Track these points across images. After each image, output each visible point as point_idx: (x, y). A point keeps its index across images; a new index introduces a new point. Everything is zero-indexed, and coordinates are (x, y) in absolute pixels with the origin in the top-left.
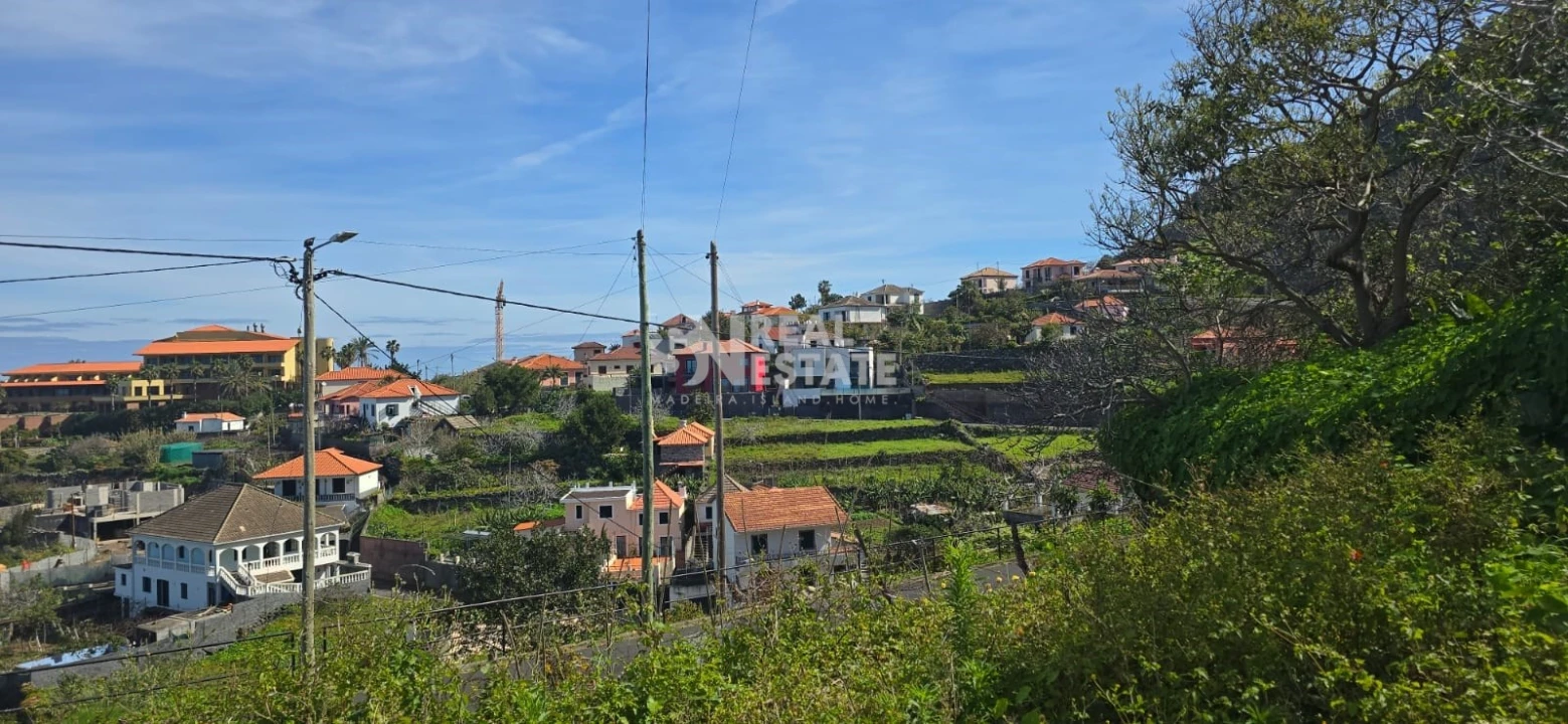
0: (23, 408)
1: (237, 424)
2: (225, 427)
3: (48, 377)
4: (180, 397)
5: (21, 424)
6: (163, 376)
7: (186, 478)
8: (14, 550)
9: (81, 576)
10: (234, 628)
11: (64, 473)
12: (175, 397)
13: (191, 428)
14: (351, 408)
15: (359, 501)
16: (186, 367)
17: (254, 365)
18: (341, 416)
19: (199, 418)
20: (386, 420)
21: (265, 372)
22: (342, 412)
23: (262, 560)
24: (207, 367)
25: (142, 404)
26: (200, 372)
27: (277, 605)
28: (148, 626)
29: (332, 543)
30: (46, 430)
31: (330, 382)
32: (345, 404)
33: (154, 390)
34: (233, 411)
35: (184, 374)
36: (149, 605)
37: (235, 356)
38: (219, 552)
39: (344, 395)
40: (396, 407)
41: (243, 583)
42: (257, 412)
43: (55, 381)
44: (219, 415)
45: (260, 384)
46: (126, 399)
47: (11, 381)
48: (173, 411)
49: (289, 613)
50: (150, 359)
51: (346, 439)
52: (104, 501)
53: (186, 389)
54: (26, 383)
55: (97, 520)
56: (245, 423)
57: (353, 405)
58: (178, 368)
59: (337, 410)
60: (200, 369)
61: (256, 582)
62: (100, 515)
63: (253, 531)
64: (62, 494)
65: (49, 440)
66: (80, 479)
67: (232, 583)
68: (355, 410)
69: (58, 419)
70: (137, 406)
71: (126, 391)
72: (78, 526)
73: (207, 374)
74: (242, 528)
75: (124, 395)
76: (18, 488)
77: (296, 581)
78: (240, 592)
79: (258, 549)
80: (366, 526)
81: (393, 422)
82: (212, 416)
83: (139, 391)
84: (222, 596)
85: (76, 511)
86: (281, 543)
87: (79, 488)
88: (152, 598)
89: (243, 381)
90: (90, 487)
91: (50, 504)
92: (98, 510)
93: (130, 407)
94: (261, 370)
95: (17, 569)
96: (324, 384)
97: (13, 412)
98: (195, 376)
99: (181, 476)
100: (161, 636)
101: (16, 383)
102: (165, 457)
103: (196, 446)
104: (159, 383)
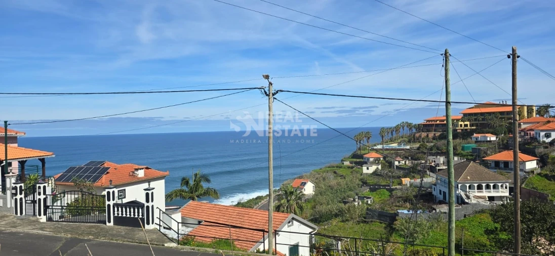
0: (428, 131)
1: (493, 138)
2: (488, 139)
3: (437, 121)
4: (474, 128)
5: (428, 136)
6: (469, 120)
7: (469, 157)
8: (413, 174)
9: (428, 186)
10: (463, 213)
11: (433, 152)
12: (472, 128)
13: (477, 139)
14: (531, 134)
15: (525, 172)
16: (476, 117)
17: (500, 116)
18: (527, 137)
19: (479, 135)
20: (545, 139)
21: (506, 119)
22: (528, 135)
23: (476, 190)
24: (483, 117)
25: (462, 130)
26: (481, 119)
27: (480, 208)
28: (434, 206)
29: (506, 188)
30: (434, 138)
31: (524, 123)
32: (529, 132)
33: (466, 125)
34: (492, 133)
35: (475, 120)
36: (440, 199)
37: (494, 113)
38: (460, 185)
39: (528, 128)
40: (550, 134)
41: (468, 197)
42: (502, 134)
43: (438, 122)
44: (487, 135)
45: (503, 123)
46: (457, 128)
47: (427, 122)
48: (471, 132)
49: (484, 212)
50: (465, 115)
51: (527, 146)
52: (442, 162)
53: (477, 125)
54: (430, 123)
55: (438, 168)
56: (497, 138)
57: (532, 133)
58: (474, 117)
59: (526, 134)
60: (481, 118)
61: (473, 198)
62: (439, 166)
63: (473, 179)
64: (431, 158)
65: (434, 141)
66: (436, 154)
67: (464, 197)
68: (533, 134)
69: (438, 134)
70: (460, 131)
71: (457, 126)
72: (433, 169)
73: (483, 119)
74: (469, 177)
75: (457, 127)
76: (420, 155)
77: (488, 201)
78: (466, 201)
79: (474, 186)
80: (525, 183)
81: (548, 140)
82: (484, 135)
83: (461, 125)
84: (460, 201)
85: (433, 164)
86: (484, 185)
87: (435, 157)
88: (441, 197)
89: (496, 122)
90: (438, 157)
91: (426, 162)
92: (438, 165)
93: (458, 131)
94: (504, 118)
95: (413, 181)
96: (522, 124)
97: (426, 132)
98: (479, 120)
99: (467, 156)
100: (438, 210)
101: (428, 123)
102: (463, 149)
103: (474, 146)
104: (468, 123)
